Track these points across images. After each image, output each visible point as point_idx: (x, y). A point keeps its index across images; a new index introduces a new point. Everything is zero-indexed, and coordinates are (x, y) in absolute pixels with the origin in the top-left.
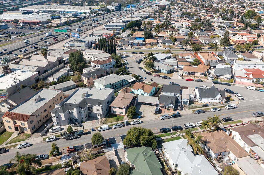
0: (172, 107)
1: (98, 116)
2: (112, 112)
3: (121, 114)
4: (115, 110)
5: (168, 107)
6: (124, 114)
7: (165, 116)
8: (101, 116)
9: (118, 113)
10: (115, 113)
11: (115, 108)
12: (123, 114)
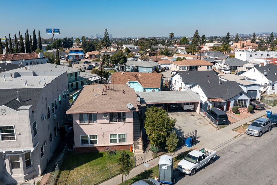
0: (246, 100)
1: (13, 166)
2: (78, 144)
3: (118, 144)
4: (88, 129)
5: (235, 105)
6: (129, 141)
7: (263, 123)
8: (28, 164)
9: (102, 142)
10: (89, 145)
11: (92, 117)
12: (124, 140)
